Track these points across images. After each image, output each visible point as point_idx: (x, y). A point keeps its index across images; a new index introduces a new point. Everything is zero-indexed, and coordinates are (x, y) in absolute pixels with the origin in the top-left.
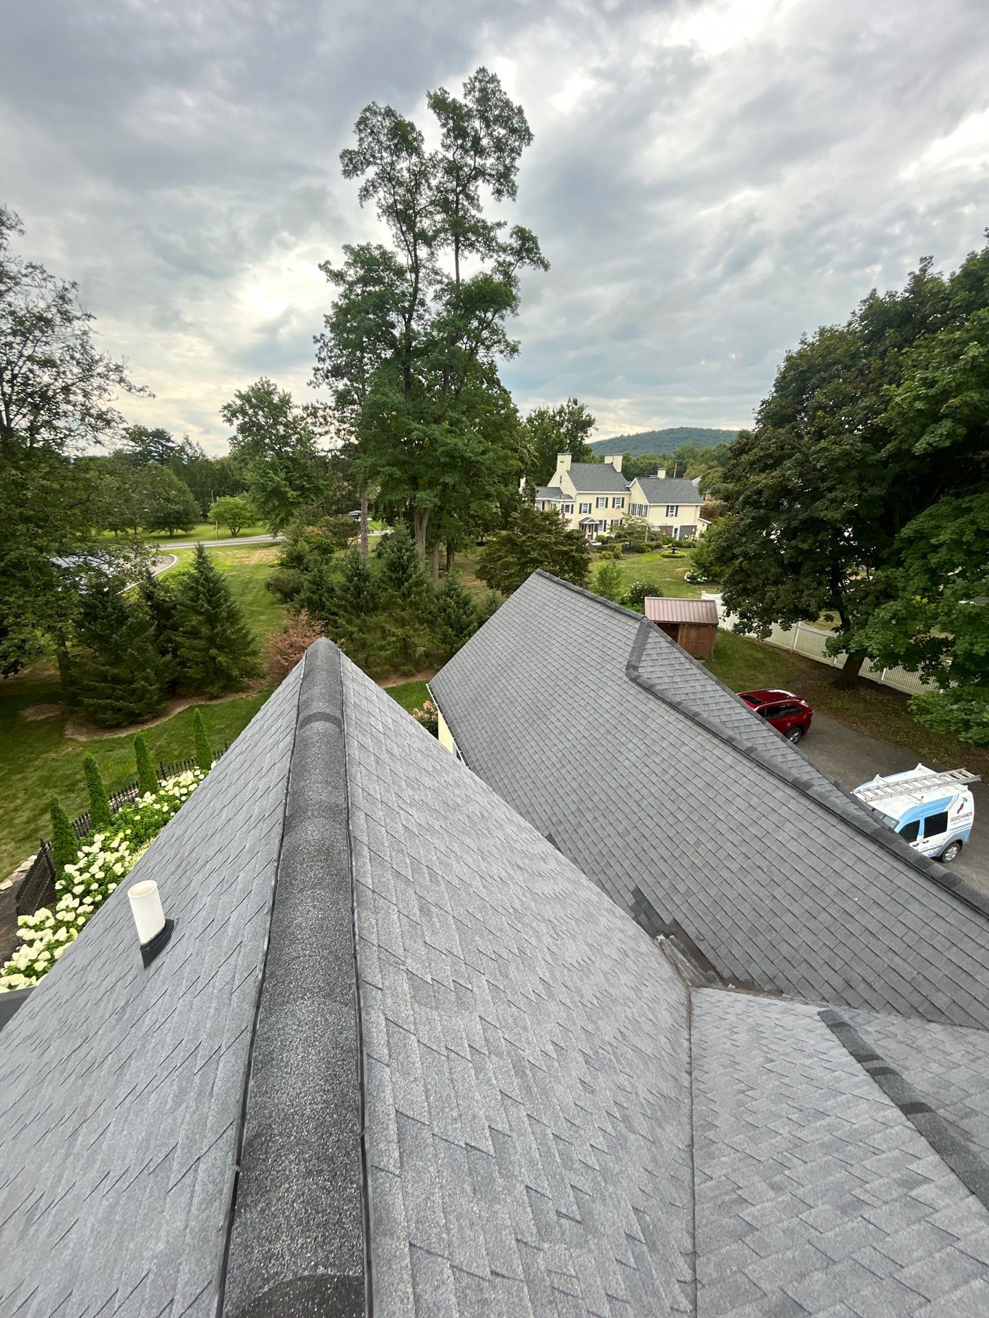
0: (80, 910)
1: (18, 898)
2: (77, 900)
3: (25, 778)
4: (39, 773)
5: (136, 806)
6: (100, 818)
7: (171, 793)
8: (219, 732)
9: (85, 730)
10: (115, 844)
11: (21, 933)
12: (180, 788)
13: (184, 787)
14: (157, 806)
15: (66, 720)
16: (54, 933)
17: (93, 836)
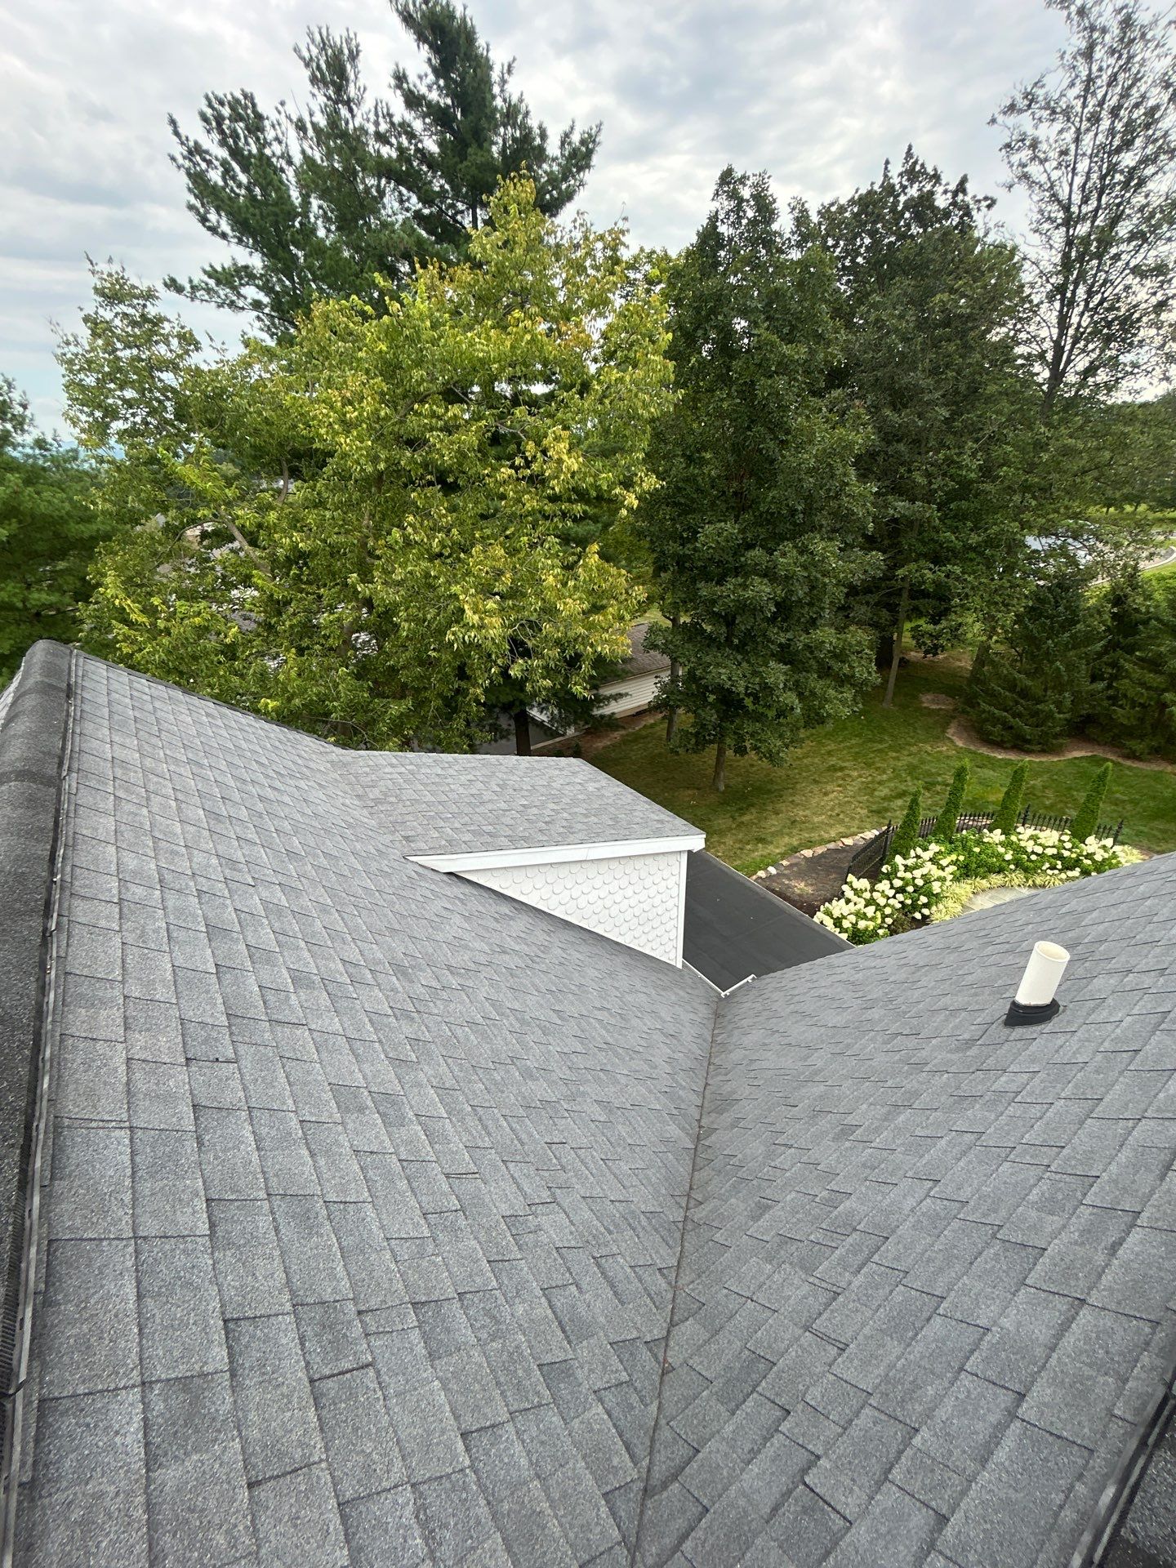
0: (891, 901)
1: (854, 858)
2: (893, 891)
3: (897, 759)
4: (910, 759)
5: (982, 837)
6: (943, 830)
7: (1023, 844)
8: (1116, 803)
9: (965, 735)
10: (944, 862)
11: (845, 888)
12: (1036, 844)
13: (1040, 845)
14: (1001, 850)
15: (953, 718)
16: (866, 906)
17: (930, 843)
